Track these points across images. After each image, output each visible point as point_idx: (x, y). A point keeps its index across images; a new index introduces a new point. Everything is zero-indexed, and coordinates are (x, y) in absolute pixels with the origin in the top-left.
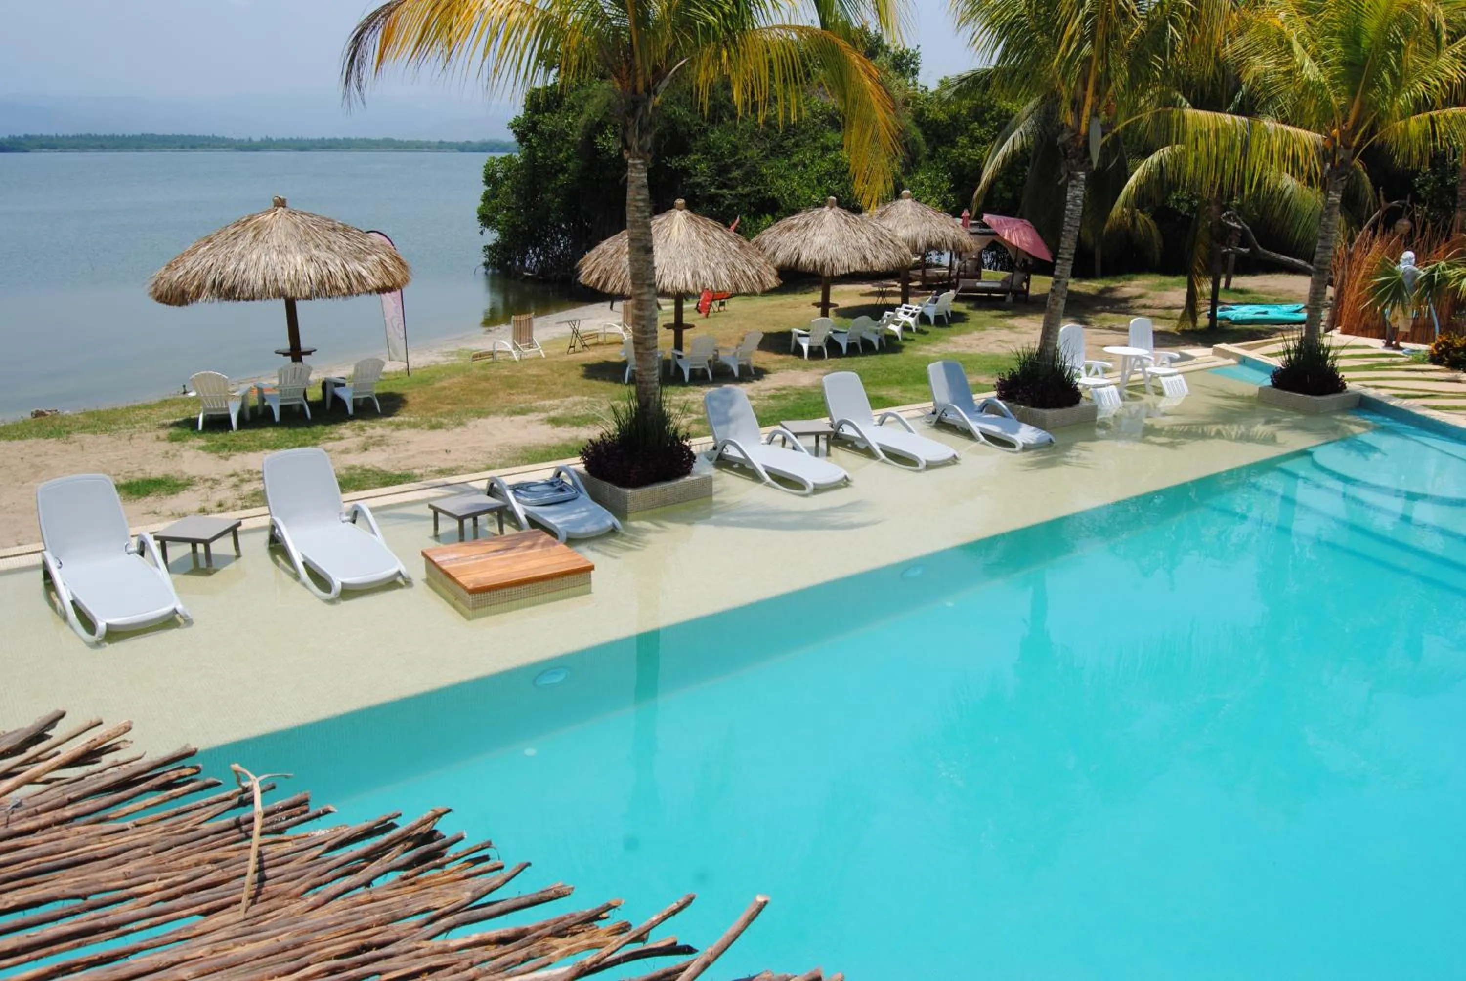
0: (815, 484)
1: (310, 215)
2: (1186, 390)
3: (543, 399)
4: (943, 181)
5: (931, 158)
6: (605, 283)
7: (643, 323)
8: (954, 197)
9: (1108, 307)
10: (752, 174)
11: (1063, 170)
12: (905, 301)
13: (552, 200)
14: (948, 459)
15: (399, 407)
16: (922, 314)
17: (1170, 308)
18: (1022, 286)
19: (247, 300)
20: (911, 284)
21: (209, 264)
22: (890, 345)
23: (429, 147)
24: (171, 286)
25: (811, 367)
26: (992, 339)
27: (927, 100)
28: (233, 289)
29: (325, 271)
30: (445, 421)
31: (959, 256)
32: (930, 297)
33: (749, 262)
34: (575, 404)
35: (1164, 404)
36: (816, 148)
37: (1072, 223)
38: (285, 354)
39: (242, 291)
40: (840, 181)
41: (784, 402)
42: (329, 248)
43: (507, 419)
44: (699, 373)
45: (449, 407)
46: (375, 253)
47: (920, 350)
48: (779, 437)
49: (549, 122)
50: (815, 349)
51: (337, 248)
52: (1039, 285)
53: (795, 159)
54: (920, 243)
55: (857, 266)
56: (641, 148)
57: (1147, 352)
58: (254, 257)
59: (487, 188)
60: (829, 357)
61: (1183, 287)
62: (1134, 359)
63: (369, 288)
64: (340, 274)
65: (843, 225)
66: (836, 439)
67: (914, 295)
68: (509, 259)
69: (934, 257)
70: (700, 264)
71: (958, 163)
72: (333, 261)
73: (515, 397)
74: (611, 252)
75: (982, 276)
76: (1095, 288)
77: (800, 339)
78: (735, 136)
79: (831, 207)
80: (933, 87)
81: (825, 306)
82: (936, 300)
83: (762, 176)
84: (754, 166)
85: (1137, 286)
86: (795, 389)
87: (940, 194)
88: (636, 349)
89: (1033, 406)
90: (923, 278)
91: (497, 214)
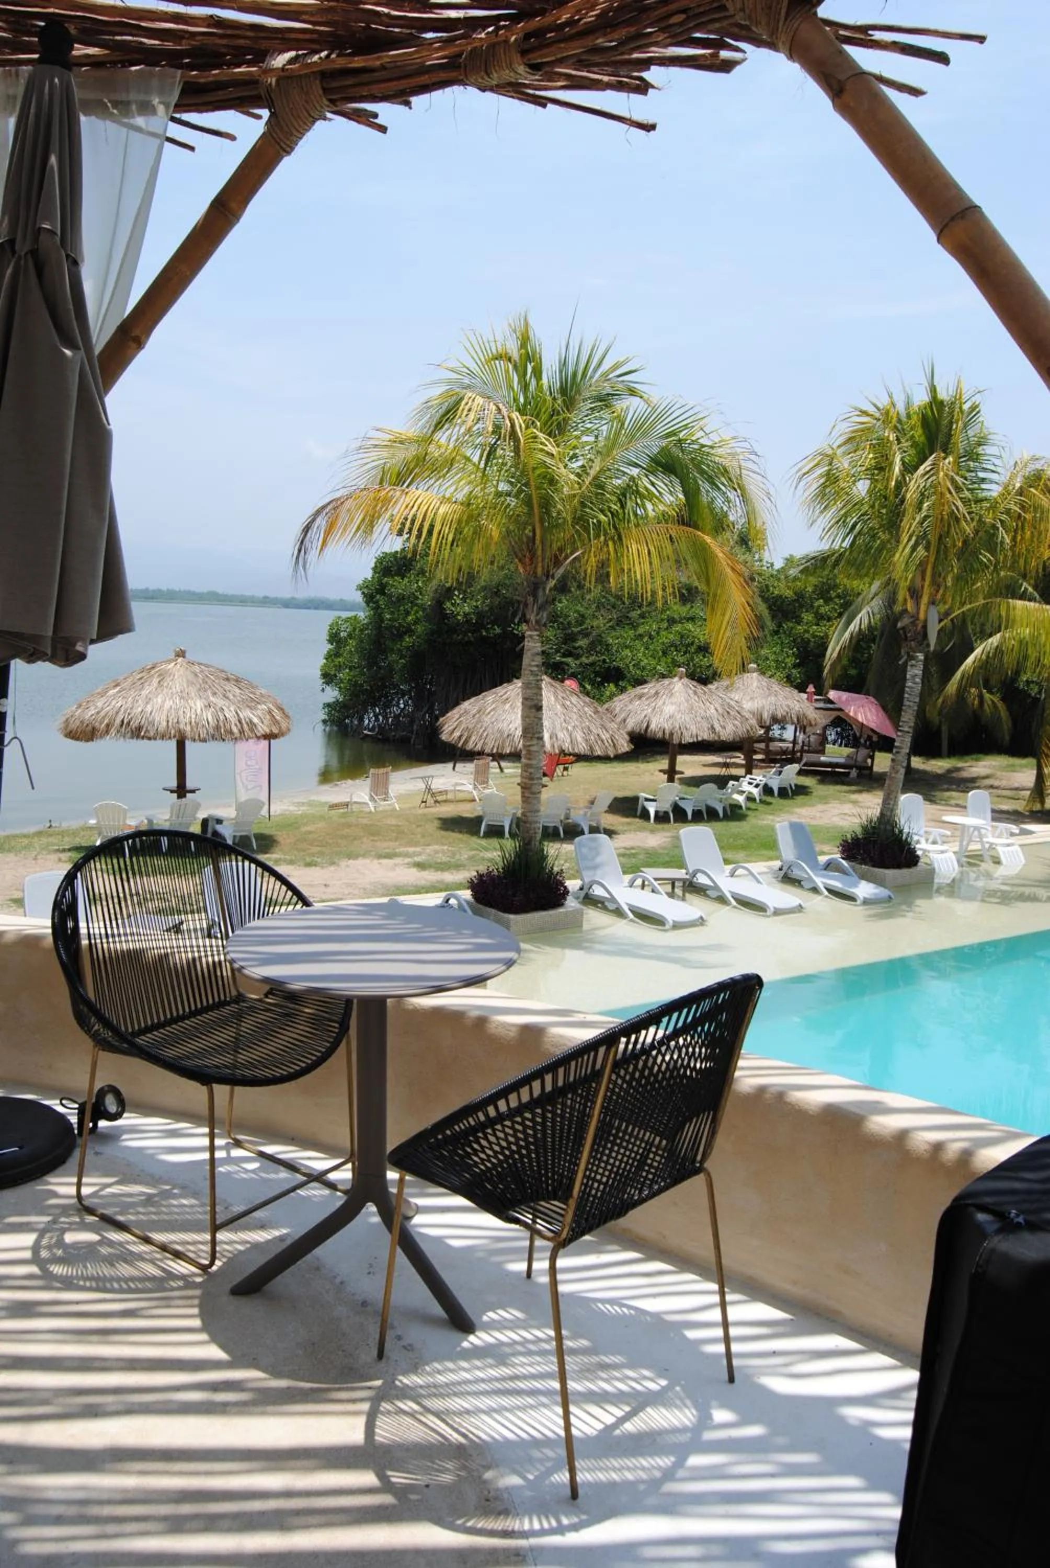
0: (674, 921)
1: (208, 666)
2: (1024, 861)
3: (406, 846)
4: (788, 656)
5: (776, 632)
6: (466, 741)
7: (532, 770)
8: (799, 673)
9: (954, 787)
10: (598, 644)
11: (903, 652)
12: (749, 772)
13: (395, 659)
14: (794, 908)
15: (272, 846)
16: (766, 785)
17: (1016, 789)
18: (866, 762)
19: (149, 739)
20: (755, 757)
21: (119, 705)
22: (734, 813)
23: (253, 602)
24: (82, 722)
25: (658, 830)
26: (836, 811)
27: (772, 576)
28: (139, 728)
29: (222, 717)
30: (319, 860)
31: (804, 729)
32: (774, 770)
33: (603, 727)
34: (436, 852)
35: (1000, 872)
36: (662, 620)
37: (911, 699)
38: (172, 792)
39: (147, 731)
40: (685, 653)
41: (634, 860)
42: (224, 696)
43: (376, 861)
44: (551, 831)
45: (319, 849)
46: (264, 703)
47: (763, 820)
48: (639, 882)
49: (398, 586)
50: (661, 814)
51: (231, 697)
52: (882, 762)
53: (641, 630)
54: (766, 716)
55: (705, 735)
56: (537, 622)
57: (983, 822)
58: (160, 700)
59: (330, 646)
60: (675, 821)
61: (1032, 769)
62: (972, 829)
63: (259, 734)
64: (234, 720)
65: (692, 695)
66: (691, 887)
67: (757, 767)
68: (347, 717)
69: (776, 732)
70: (558, 726)
71: (803, 639)
72: (228, 708)
73: (378, 844)
74: (474, 711)
75: (826, 751)
76: (940, 768)
77: (648, 805)
78: (582, 606)
79: (681, 678)
80: (779, 564)
81: (671, 773)
82: (780, 772)
83: (608, 645)
84: (600, 636)
85: (985, 766)
86: (644, 849)
87: (784, 668)
88: (523, 793)
89: (874, 866)
90: (767, 752)
91: (339, 671)
